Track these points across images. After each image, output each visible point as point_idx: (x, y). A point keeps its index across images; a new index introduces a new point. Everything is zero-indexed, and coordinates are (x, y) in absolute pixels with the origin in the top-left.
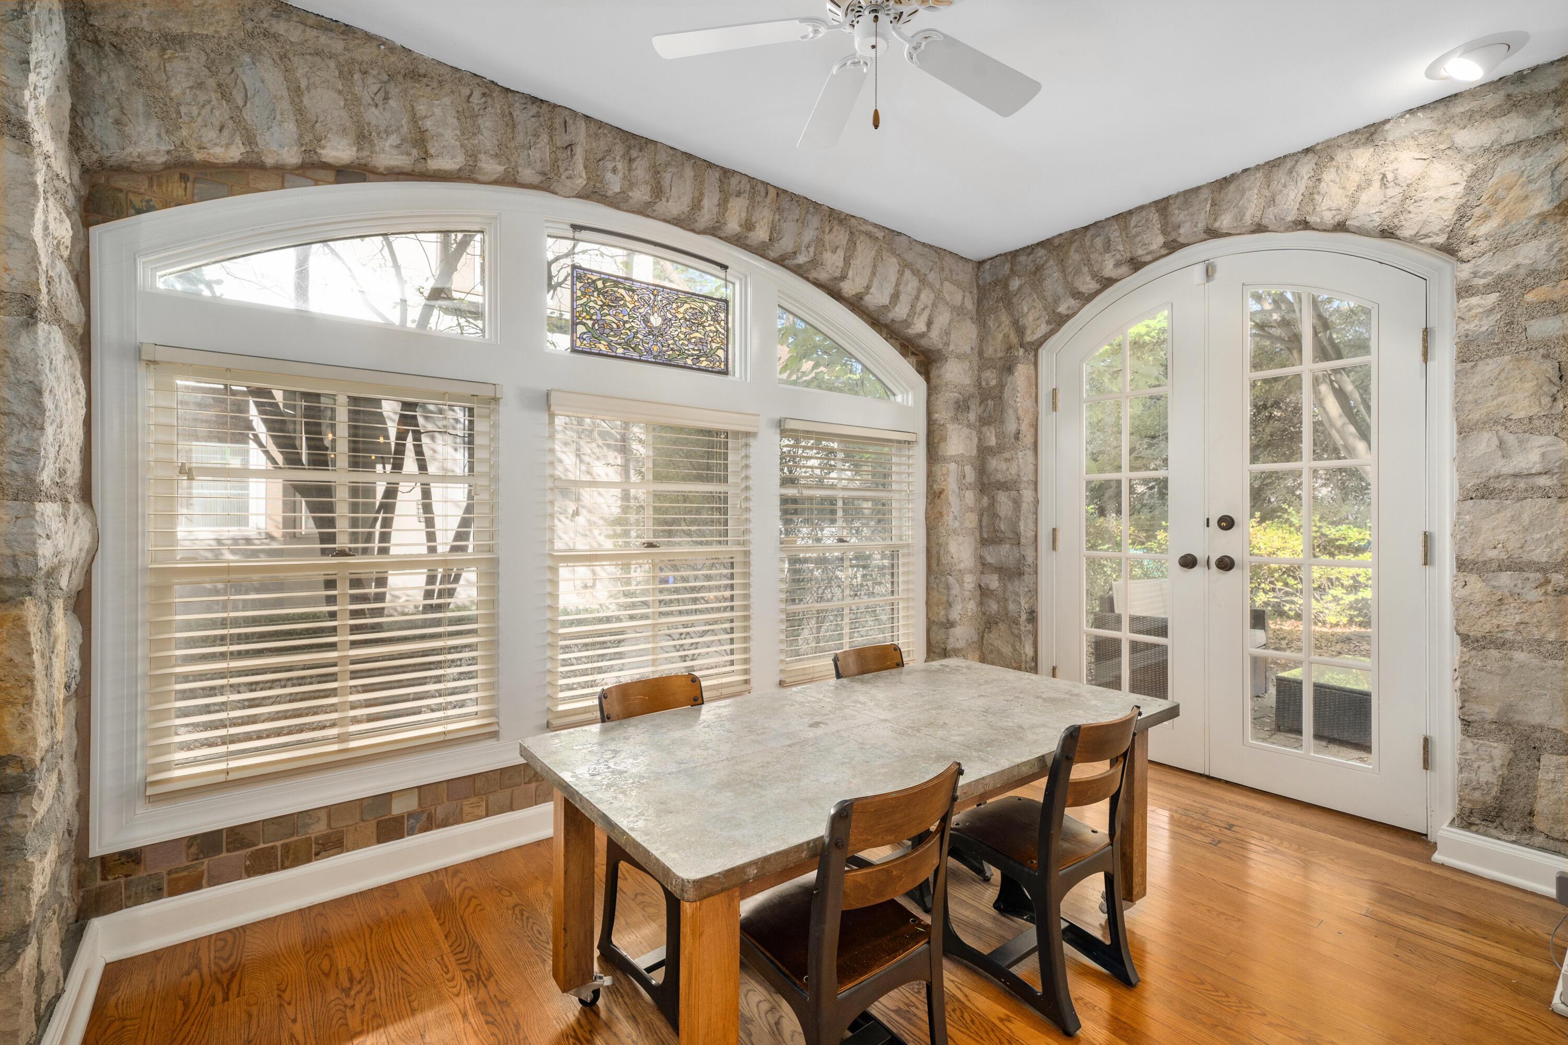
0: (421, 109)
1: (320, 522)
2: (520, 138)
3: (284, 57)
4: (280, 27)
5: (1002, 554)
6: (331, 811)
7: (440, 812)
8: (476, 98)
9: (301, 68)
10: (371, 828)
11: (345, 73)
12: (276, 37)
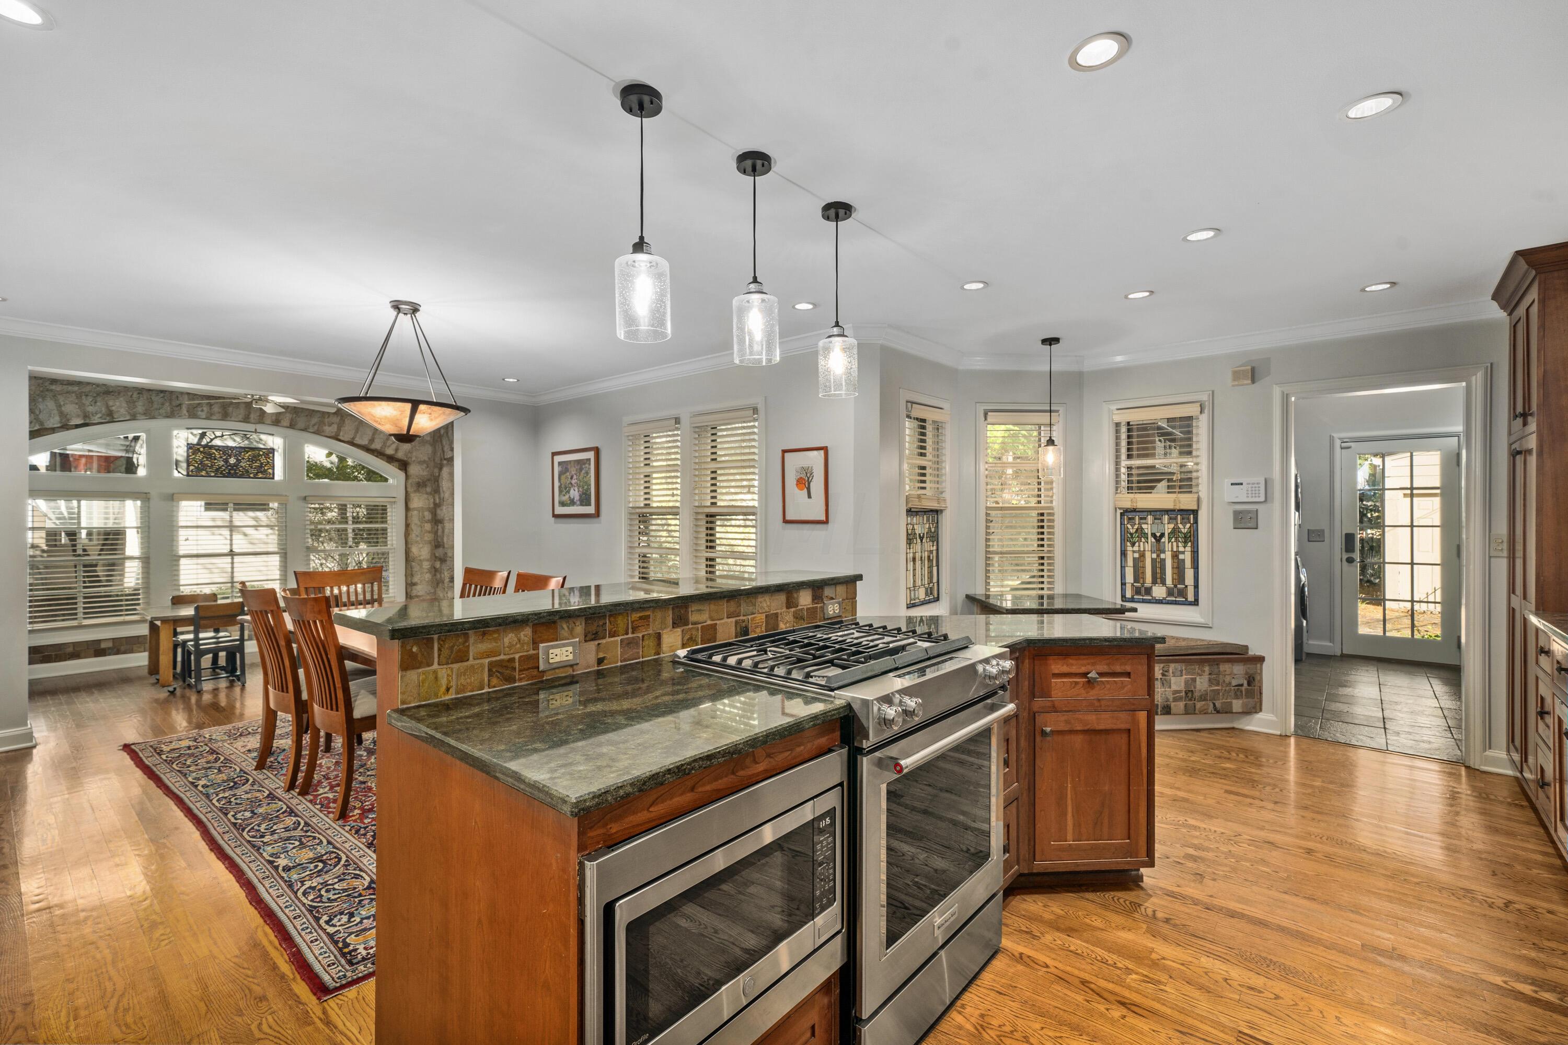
0: (111, 403)
1: (71, 540)
2: (155, 406)
3: (54, 396)
4: (53, 387)
5: (439, 553)
6: (74, 644)
7: (123, 648)
8: (135, 395)
9: (61, 399)
10: (92, 652)
11: (79, 396)
12: (52, 390)
